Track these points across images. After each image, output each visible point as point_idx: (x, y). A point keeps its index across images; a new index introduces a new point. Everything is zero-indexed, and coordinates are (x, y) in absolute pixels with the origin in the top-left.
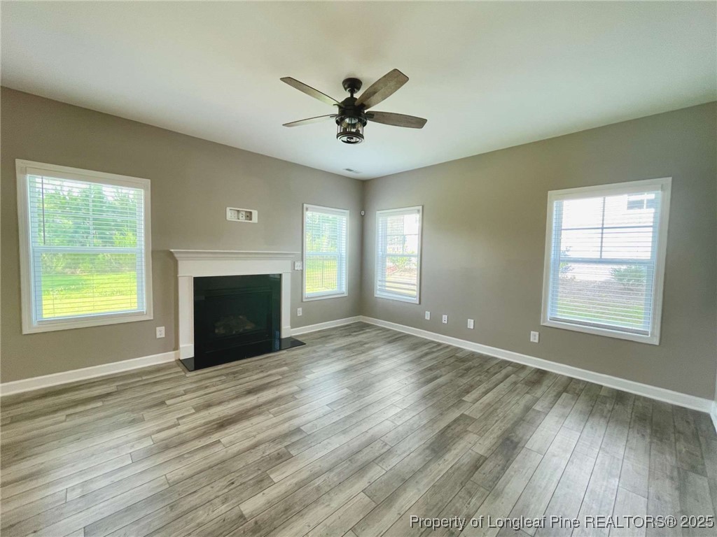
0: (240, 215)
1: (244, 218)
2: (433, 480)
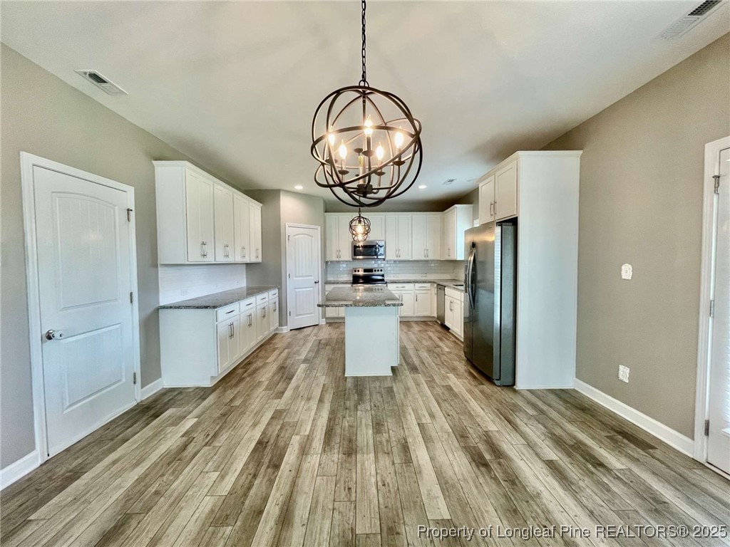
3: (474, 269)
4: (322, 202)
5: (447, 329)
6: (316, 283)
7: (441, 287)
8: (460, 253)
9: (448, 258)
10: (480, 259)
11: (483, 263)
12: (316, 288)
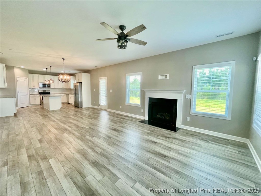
0: (164, 77)
1: (165, 78)
2: (81, 161)
3: (75, 91)
4: (28, 71)
5: (70, 104)
6: (27, 94)
7: (68, 95)
8: (72, 87)
9: (69, 88)
10: (76, 88)
11: (77, 89)
12: (27, 96)
